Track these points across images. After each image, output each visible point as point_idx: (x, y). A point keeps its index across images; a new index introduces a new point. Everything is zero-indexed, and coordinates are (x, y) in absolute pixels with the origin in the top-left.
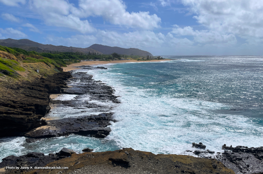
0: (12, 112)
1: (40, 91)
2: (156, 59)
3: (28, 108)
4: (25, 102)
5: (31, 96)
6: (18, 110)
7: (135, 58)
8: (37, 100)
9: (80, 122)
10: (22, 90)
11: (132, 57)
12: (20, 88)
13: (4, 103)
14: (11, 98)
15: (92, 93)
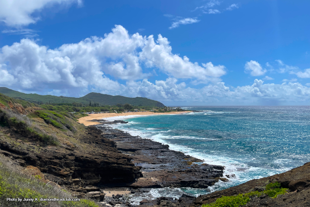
15: (148, 149)
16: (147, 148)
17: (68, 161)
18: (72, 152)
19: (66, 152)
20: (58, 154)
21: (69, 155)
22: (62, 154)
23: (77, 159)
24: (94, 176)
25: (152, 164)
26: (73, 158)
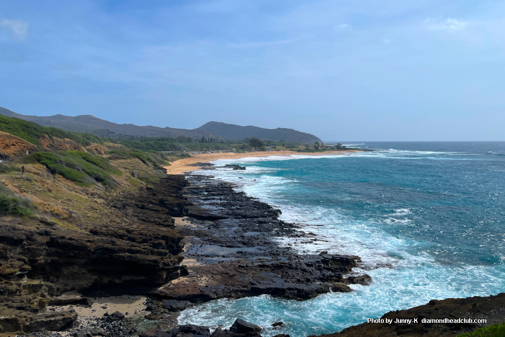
0: (138, 249)
1: (157, 211)
2: (332, 149)
3: (156, 242)
4: (146, 232)
5: (149, 221)
6: (145, 245)
7: (291, 147)
8: (160, 229)
9: (246, 272)
10: (130, 211)
11: (284, 145)
12: (127, 207)
13: (116, 233)
14: (123, 224)
15: (240, 217)
16: (239, 215)
17: (34, 246)
18: (49, 229)
19: (38, 228)
20: (18, 232)
21: (40, 234)
22: (26, 233)
23: (53, 243)
24: (83, 273)
25: (227, 247)
26: (45, 239)
